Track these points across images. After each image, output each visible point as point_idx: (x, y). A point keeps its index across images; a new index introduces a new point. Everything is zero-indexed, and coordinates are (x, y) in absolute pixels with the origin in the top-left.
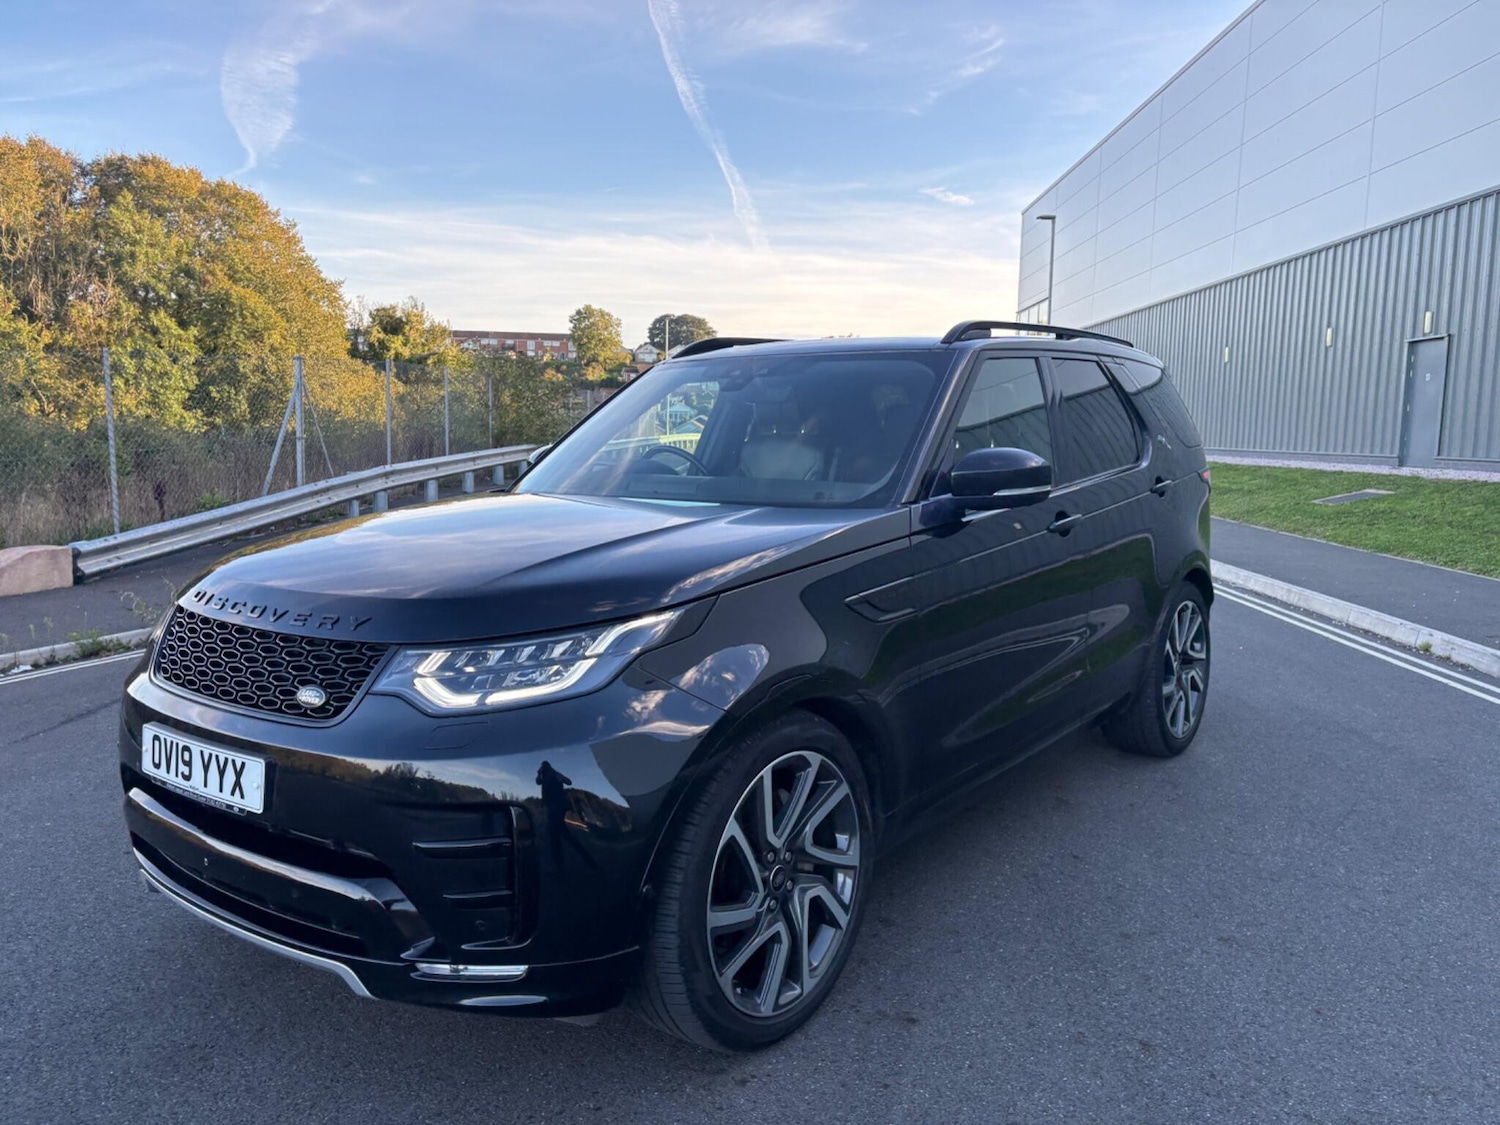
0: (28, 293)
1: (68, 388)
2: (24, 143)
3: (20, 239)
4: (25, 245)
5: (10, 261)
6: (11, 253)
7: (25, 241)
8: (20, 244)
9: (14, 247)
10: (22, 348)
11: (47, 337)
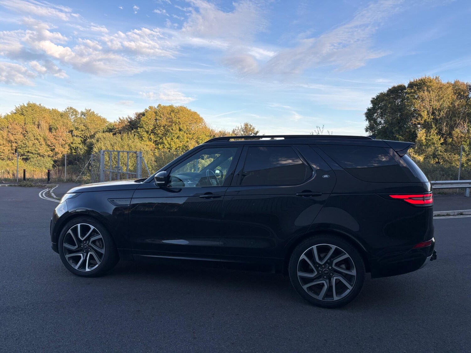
0: (442, 127)
1: (446, 155)
2: (453, 83)
3: (442, 112)
4: (443, 113)
5: (438, 118)
6: (438, 116)
7: (443, 112)
8: (442, 113)
9: (440, 114)
10: (434, 144)
11: (442, 141)
